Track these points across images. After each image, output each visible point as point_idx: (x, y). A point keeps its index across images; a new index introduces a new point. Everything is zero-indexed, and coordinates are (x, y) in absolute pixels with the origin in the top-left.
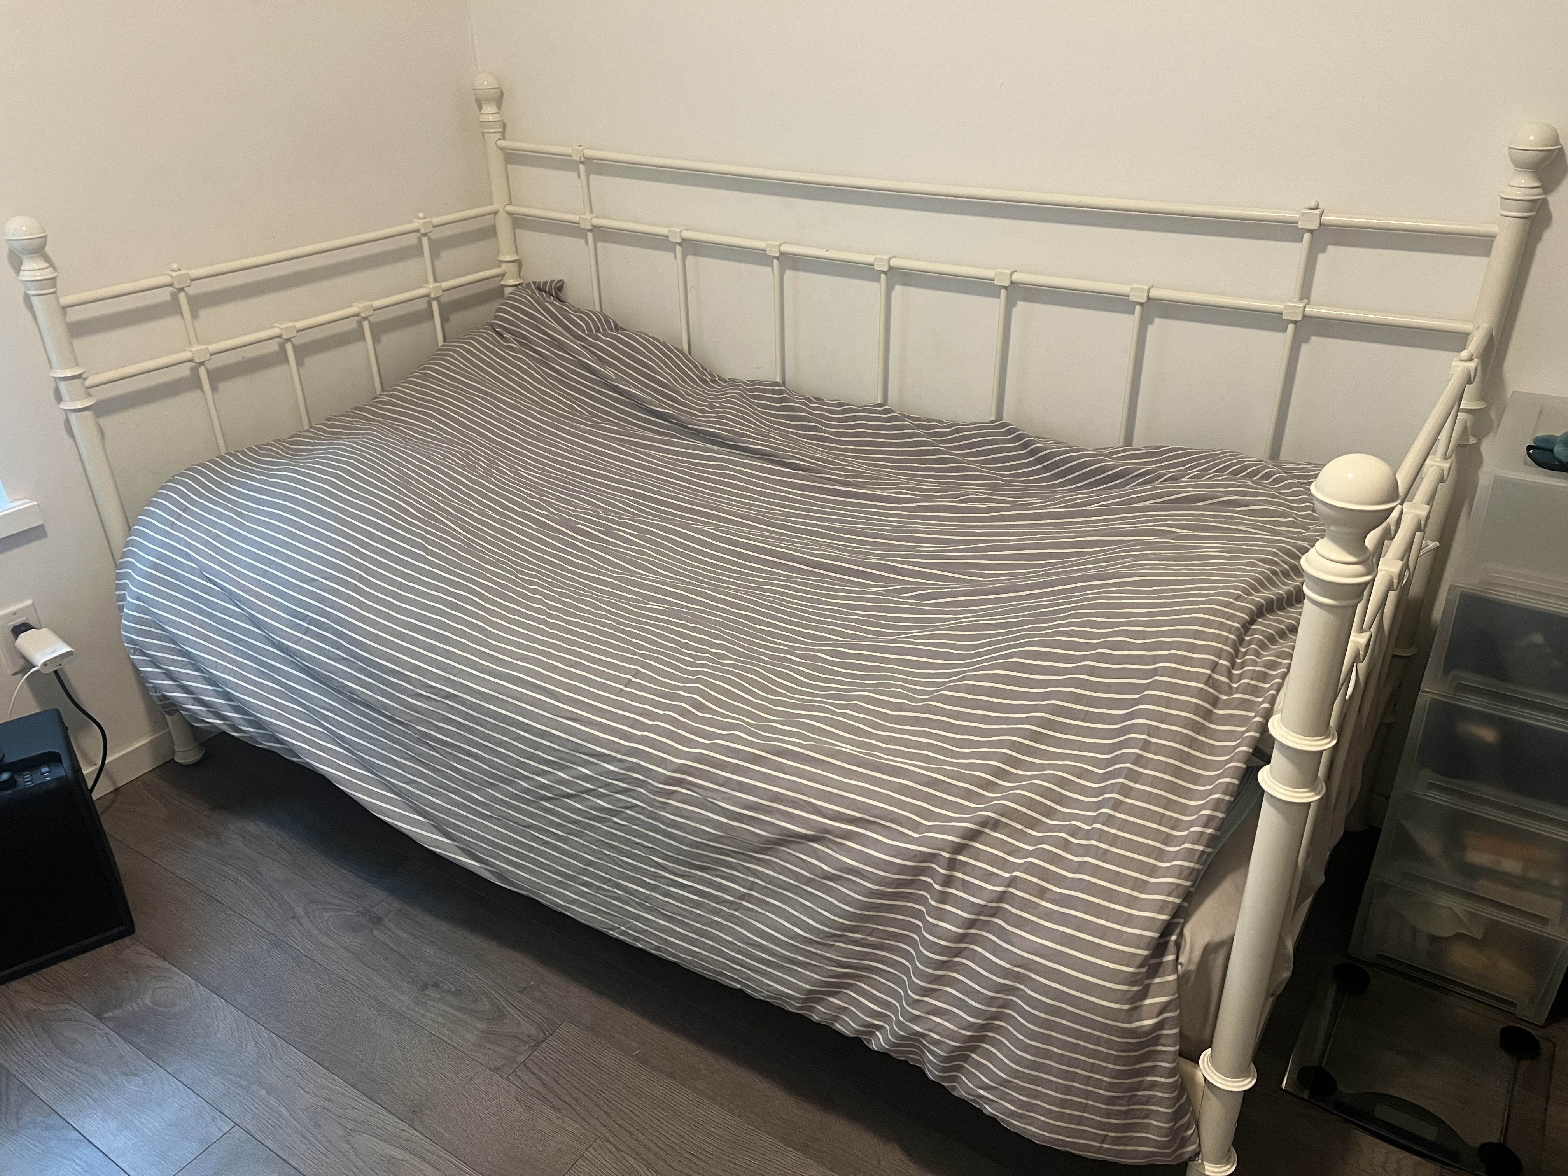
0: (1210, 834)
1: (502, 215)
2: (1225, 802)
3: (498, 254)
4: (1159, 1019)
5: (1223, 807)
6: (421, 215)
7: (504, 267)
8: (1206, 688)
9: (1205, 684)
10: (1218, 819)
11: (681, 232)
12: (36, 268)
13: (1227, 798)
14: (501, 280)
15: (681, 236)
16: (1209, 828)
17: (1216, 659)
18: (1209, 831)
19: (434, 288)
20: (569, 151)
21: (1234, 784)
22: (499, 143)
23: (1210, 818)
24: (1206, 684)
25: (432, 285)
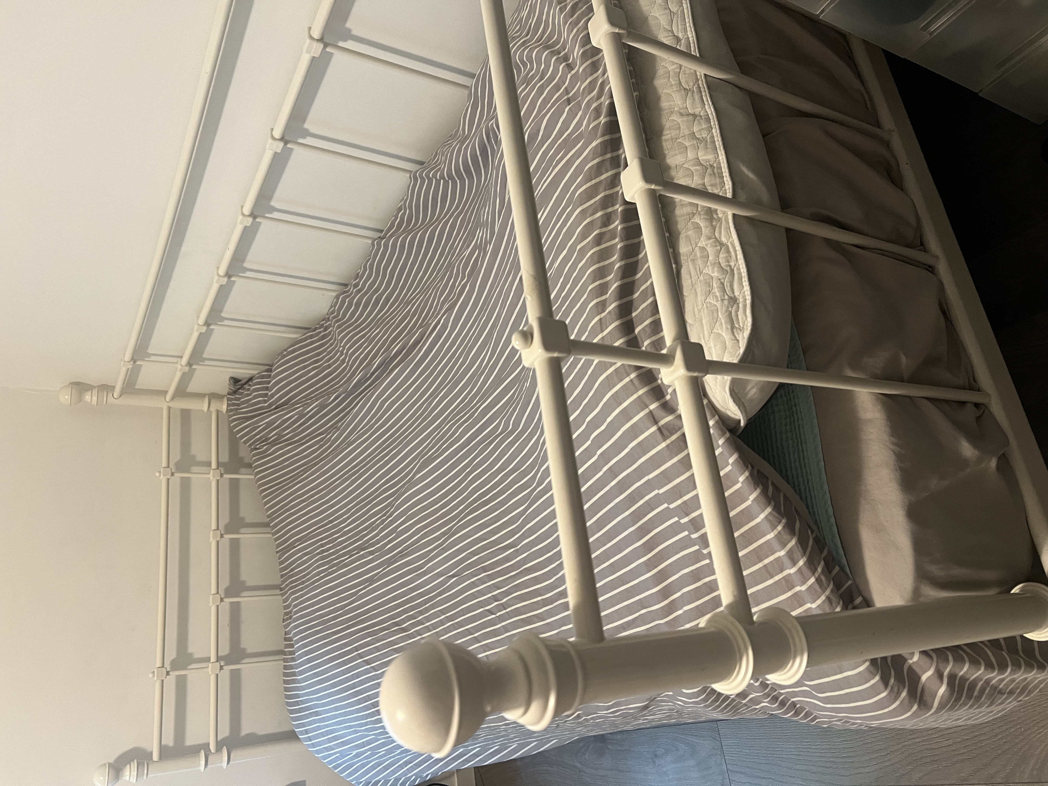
0: (805, 564)
1: (172, 404)
2: (782, 533)
3: (203, 411)
4: (945, 680)
5: (786, 536)
6: (157, 474)
7: (213, 409)
8: (668, 441)
9: (664, 440)
10: (796, 548)
11: (198, 325)
12: (129, 773)
13: (780, 528)
14: (222, 412)
15: (202, 326)
16: (798, 561)
17: (646, 411)
18: (801, 563)
19: (214, 476)
20: (124, 370)
21: (770, 513)
22: (115, 396)
23: (790, 554)
24: (665, 438)
25: (211, 476)
